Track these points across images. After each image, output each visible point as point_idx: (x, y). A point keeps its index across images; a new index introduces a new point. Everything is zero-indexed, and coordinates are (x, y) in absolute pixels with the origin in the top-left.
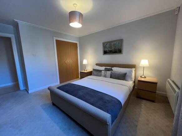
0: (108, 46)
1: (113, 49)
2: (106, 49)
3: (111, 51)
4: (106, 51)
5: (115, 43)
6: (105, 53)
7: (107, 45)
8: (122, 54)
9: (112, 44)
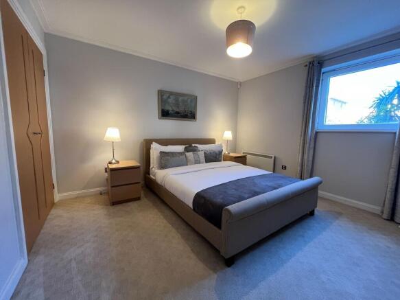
0: (171, 100)
1: (181, 109)
2: (168, 108)
3: (178, 113)
4: (168, 111)
5: (186, 98)
6: (165, 114)
7: (169, 97)
8: (196, 121)
9: (180, 99)
